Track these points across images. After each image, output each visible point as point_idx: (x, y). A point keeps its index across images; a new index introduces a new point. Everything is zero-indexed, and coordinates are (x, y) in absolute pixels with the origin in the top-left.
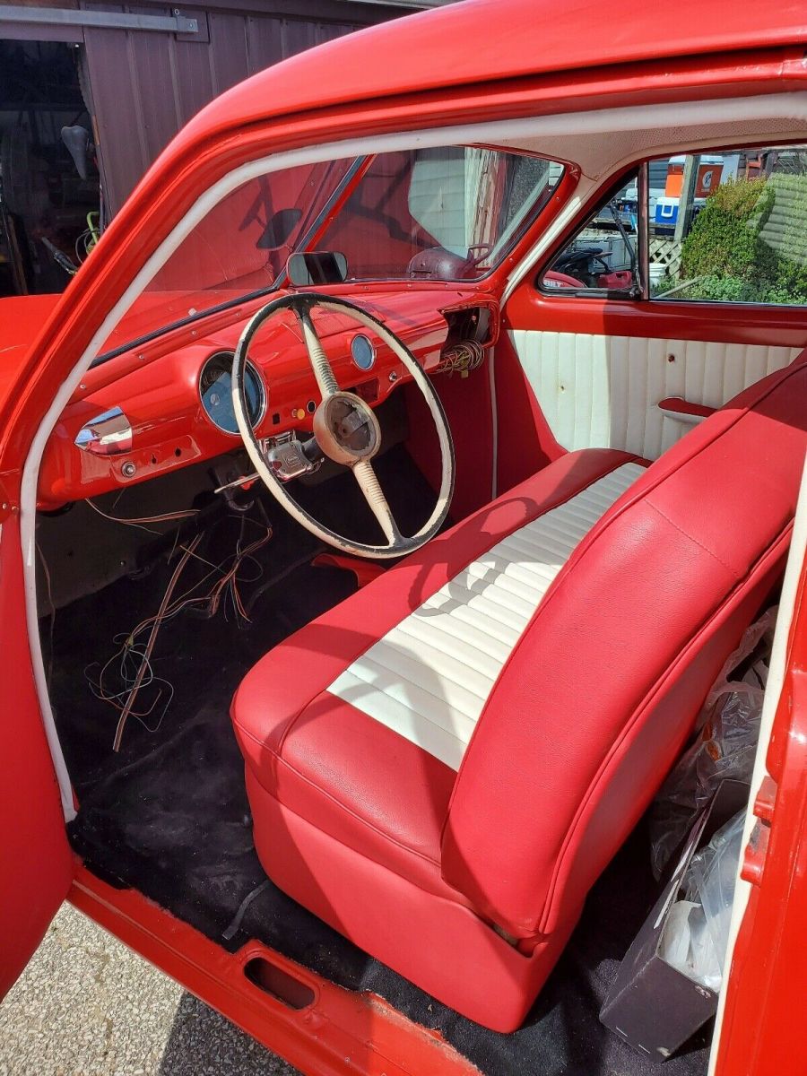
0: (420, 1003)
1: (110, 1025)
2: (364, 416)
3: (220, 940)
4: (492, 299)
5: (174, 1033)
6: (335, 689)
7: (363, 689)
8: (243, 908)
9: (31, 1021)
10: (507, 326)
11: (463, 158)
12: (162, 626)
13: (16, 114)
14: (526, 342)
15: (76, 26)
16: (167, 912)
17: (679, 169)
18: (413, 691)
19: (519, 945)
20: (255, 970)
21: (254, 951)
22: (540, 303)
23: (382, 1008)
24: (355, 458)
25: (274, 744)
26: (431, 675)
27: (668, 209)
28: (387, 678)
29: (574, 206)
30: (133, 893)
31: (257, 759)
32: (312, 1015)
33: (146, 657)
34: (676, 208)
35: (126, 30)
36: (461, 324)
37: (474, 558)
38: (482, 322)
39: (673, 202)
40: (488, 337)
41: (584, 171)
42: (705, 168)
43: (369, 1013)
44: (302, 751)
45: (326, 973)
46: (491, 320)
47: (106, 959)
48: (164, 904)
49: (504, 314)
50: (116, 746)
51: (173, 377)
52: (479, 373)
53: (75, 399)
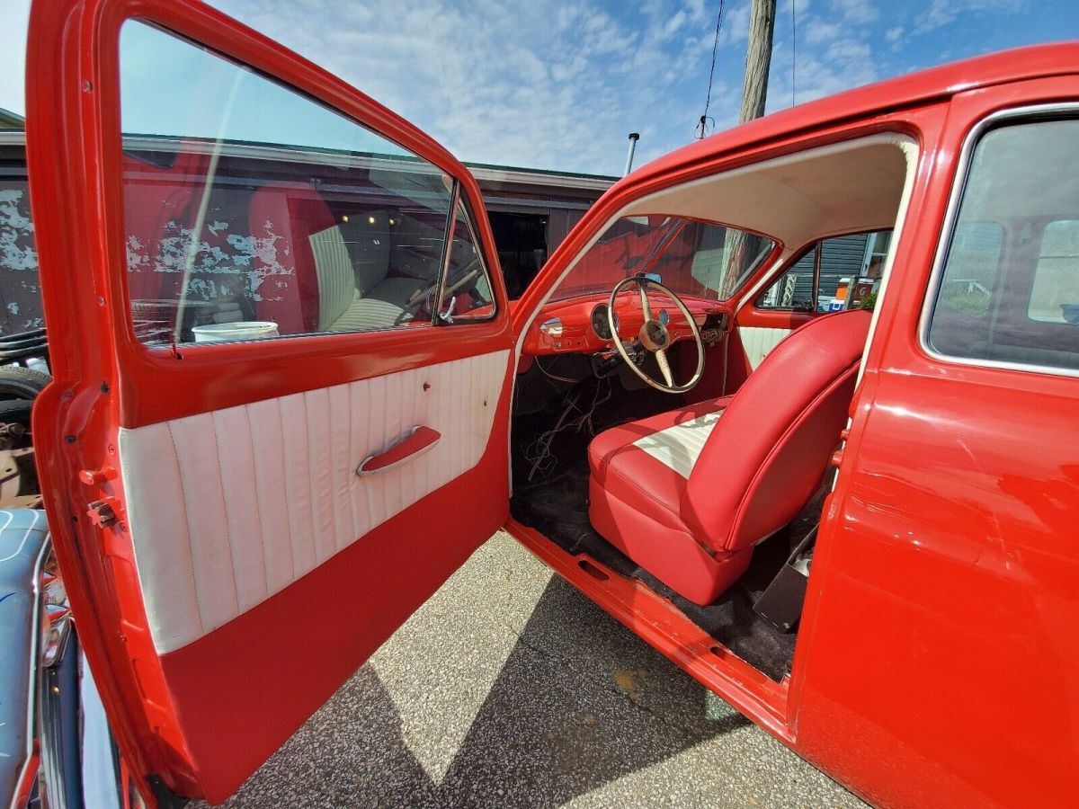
0: (659, 587)
1: (511, 595)
2: (664, 332)
3: (569, 551)
4: (730, 310)
5: (538, 606)
6: (636, 444)
7: (649, 446)
8: (580, 540)
9: (479, 586)
10: (737, 325)
11: (723, 247)
12: (555, 436)
13: (512, 253)
14: (746, 333)
15: (547, 208)
16: (546, 538)
17: (845, 285)
18: (672, 450)
19: (714, 555)
20: (583, 565)
21: (583, 557)
22: (755, 313)
23: (641, 587)
24: (657, 347)
25: (606, 460)
26: (683, 447)
27: (837, 306)
28: (661, 444)
29: (779, 263)
30: (533, 529)
31: (598, 467)
32: (608, 583)
33: (548, 445)
34: (842, 306)
35: (568, 210)
36: (713, 320)
37: (709, 412)
38: (723, 323)
39: (842, 302)
40: (726, 329)
41: (786, 245)
42: (861, 286)
43: (634, 590)
44: (619, 465)
45: (615, 569)
46: (728, 321)
47: (512, 572)
48: (545, 535)
49: (735, 319)
50: (530, 479)
51: (581, 311)
52: (719, 345)
53: (541, 312)
